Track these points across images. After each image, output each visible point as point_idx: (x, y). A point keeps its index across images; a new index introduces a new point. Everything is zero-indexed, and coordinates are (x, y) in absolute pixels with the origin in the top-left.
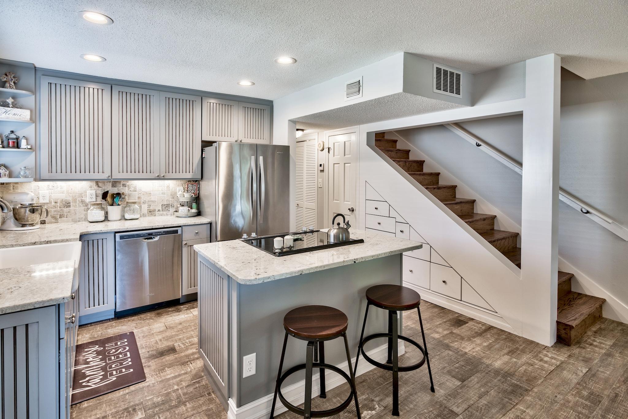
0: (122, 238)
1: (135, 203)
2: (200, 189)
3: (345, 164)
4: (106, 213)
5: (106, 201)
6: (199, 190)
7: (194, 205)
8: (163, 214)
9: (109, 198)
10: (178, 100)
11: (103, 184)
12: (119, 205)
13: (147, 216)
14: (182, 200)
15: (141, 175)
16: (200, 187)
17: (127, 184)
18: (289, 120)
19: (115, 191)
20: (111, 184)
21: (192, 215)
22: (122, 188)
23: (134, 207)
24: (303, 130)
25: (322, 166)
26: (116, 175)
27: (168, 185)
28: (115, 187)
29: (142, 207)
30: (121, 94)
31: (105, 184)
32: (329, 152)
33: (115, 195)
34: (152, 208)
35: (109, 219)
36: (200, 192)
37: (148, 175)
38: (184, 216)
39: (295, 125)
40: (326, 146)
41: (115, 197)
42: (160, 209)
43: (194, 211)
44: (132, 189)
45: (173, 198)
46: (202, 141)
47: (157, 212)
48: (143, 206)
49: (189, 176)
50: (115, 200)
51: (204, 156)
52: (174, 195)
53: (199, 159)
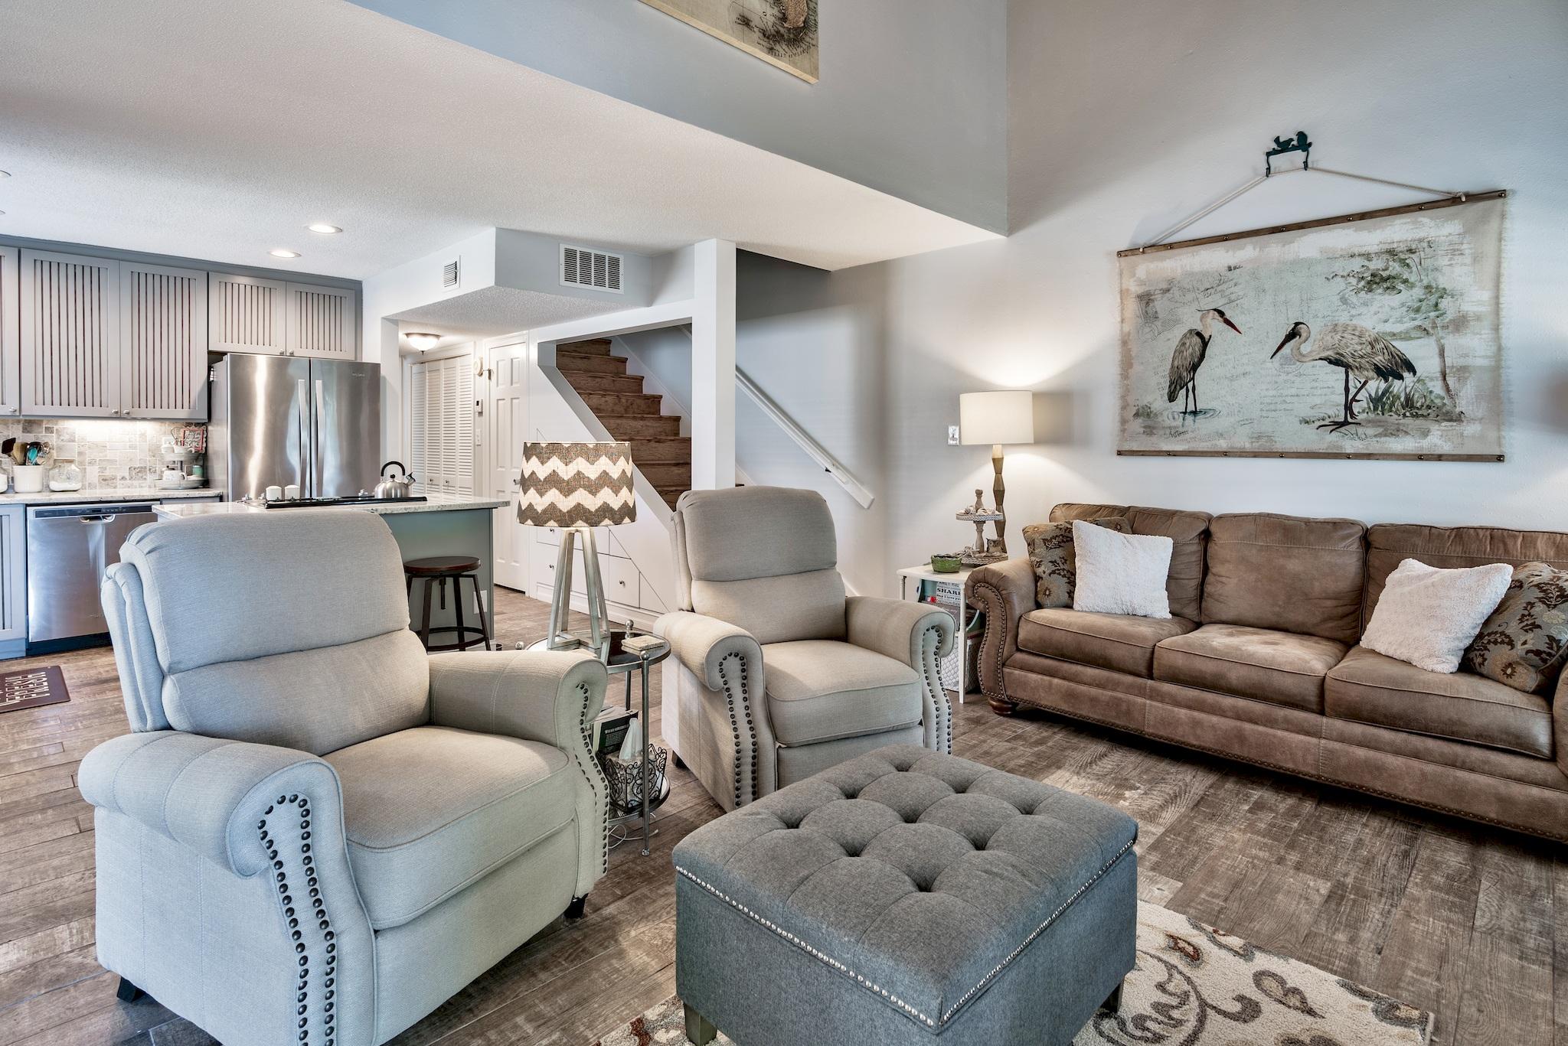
0: (38, 514)
1: (71, 462)
2: (209, 440)
3: (512, 399)
4: (10, 480)
5: (10, 456)
6: (206, 441)
7: (197, 468)
8: (132, 485)
9: (16, 452)
10: (157, 278)
11: (5, 427)
12: (36, 464)
13: (98, 487)
14: (170, 458)
15: (81, 410)
16: (209, 435)
17: (55, 427)
18: (383, 318)
19: (30, 438)
20: (20, 427)
21: (189, 486)
22: (44, 434)
23: (69, 469)
24: (437, 336)
25: (480, 404)
26: (30, 409)
27: (143, 432)
28: (28, 432)
29: (87, 470)
30: (38, 264)
31: (8, 427)
32: (490, 378)
33: (28, 447)
34: (108, 473)
35: (17, 488)
36: (210, 445)
37: (97, 411)
38: (173, 486)
39: (395, 326)
40: (486, 368)
41: (29, 450)
42: (127, 475)
43: (195, 477)
44: (66, 437)
45: (154, 456)
46: (210, 353)
47: (118, 482)
48: (89, 469)
49: (182, 413)
50: (29, 455)
51: (211, 379)
52: (155, 451)
53: (204, 385)
